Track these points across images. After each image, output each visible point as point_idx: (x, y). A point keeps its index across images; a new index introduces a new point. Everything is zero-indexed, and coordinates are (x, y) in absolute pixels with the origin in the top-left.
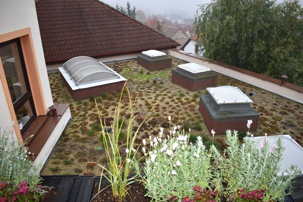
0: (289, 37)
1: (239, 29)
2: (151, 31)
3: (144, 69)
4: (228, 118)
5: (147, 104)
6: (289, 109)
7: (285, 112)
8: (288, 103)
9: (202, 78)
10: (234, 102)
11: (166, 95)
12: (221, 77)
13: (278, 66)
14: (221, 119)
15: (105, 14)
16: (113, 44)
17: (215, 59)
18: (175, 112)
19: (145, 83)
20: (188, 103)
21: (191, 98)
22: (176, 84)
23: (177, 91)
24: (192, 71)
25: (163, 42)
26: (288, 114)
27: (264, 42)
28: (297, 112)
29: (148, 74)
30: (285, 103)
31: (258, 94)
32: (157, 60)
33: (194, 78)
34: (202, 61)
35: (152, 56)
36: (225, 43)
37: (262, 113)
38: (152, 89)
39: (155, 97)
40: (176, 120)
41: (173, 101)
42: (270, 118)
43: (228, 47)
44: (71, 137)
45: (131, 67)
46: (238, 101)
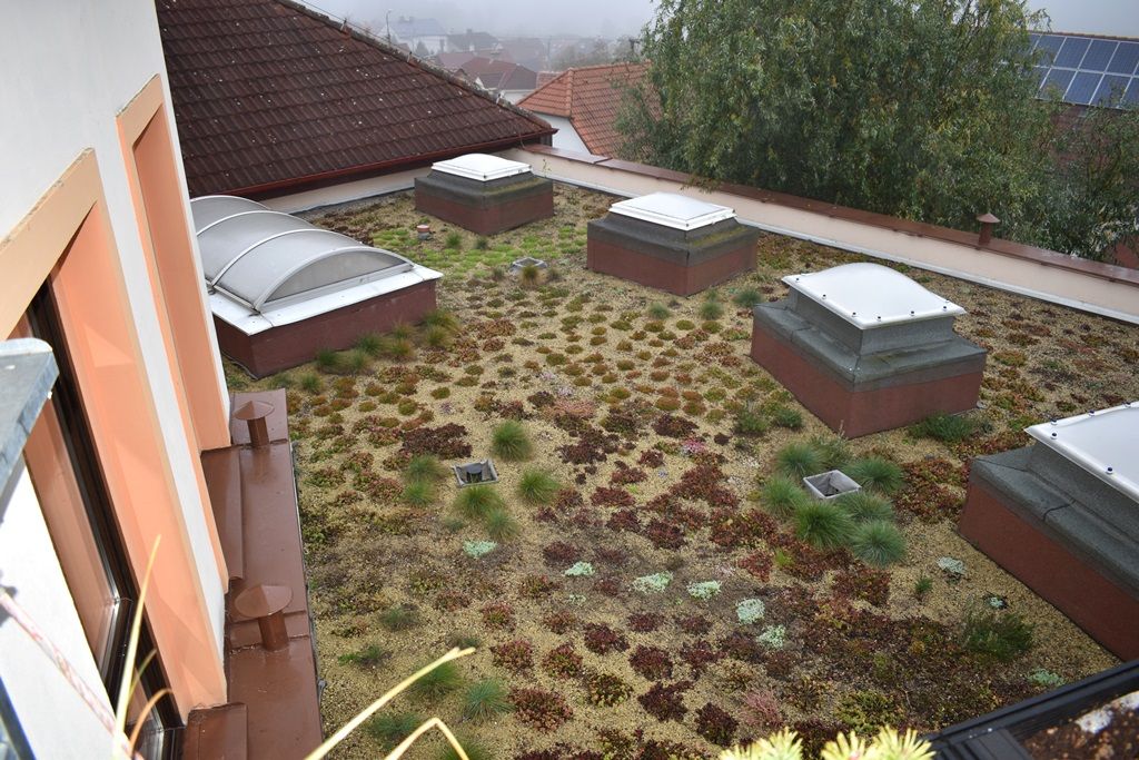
2: (438, 81)
3: (461, 232)
4: (897, 373)
5: (554, 358)
6: (1028, 326)
7: (1022, 337)
9: (716, 247)
10: (906, 316)
11: (599, 319)
14: (878, 380)
16: (307, 138)
18: (672, 375)
19: (492, 281)
20: (699, 340)
21: (696, 322)
22: (608, 274)
23: (630, 301)
24: (679, 223)
25: (493, 124)
26: (1036, 341)
28: (1056, 330)
29: (482, 246)
30: (1004, 305)
32: (503, 190)
33: (690, 247)
35: (483, 179)
38: (532, 300)
39: (563, 330)
40: (697, 405)
41: (642, 339)
45: (398, 226)
46: (920, 314)
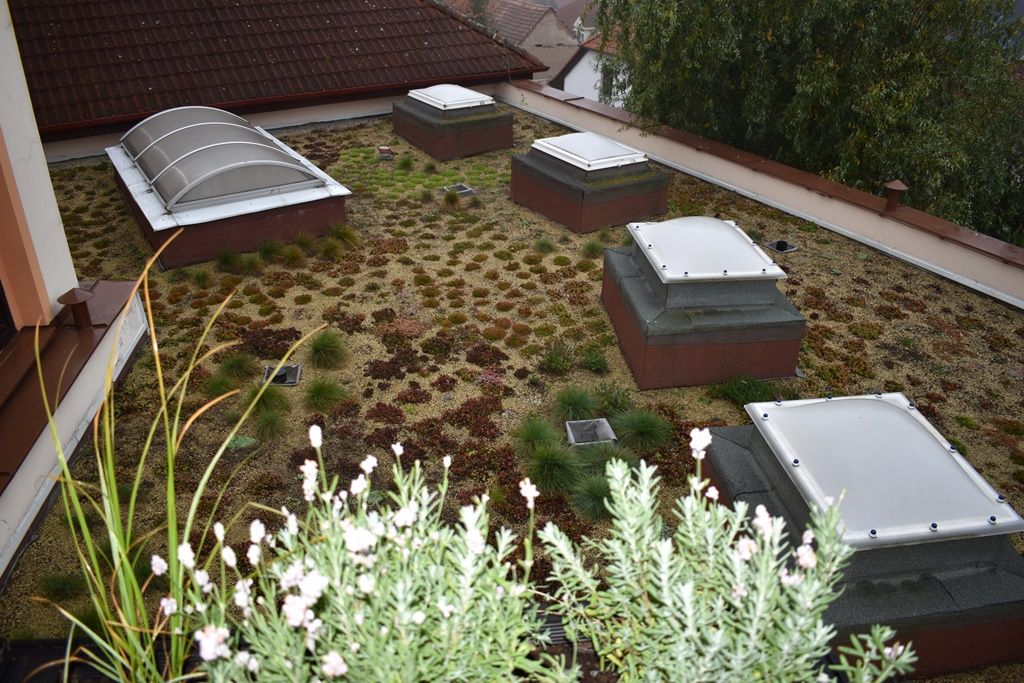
0: (917, 48)
1: (749, 15)
2: (441, 15)
3: (415, 153)
4: (696, 331)
5: (422, 279)
6: (906, 299)
7: (892, 309)
8: (906, 276)
9: (615, 189)
10: (719, 274)
11: (488, 246)
12: (683, 183)
13: (878, 147)
14: (674, 335)
16: (304, 61)
17: (664, 121)
18: (518, 306)
19: (419, 203)
20: (565, 276)
21: (574, 259)
22: (524, 206)
23: (528, 232)
24: (582, 163)
25: (485, 58)
26: (904, 315)
27: (831, 64)
28: (933, 308)
29: (430, 169)
30: (895, 276)
31: (805, 246)
32: (462, 120)
33: (588, 187)
34: (620, 126)
35: (442, 108)
36: (697, 65)
37: (816, 311)
38: (442, 223)
39: (450, 254)
40: (522, 338)
41: (513, 269)
42: (841, 328)
43: (709, 78)
44: (143, 402)
45: (368, 146)
46: (734, 273)
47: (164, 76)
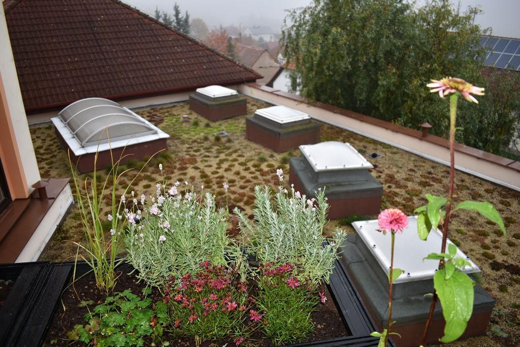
0: (435, 62)
1: (354, 49)
2: (212, 53)
3: (200, 118)
4: (332, 193)
5: (204, 176)
6: (433, 178)
7: (426, 182)
8: (433, 167)
9: (295, 132)
10: (340, 167)
11: (235, 160)
12: (328, 128)
13: (419, 108)
15: (133, 25)
16: (146, 76)
17: (318, 100)
18: (249, 187)
19: (202, 141)
20: (272, 172)
21: (276, 164)
22: (252, 141)
23: (254, 153)
24: (279, 120)
25: (233, 73)
26: (432, 185)
27: (394, 71)
28: (446, 181)
29: (207, 126)
30: (428, 168)
31: (386, 155)
32: (222, 102)
33: (282, 131)
34: (296, 103)
35: (213, 97)
36: (331, 73)
37: (390, 185)
38: (213, 150)
39: (218, 164)
40: (251, 201)
41: (247, 170)
42: (402, 192)
43: (337, 79)
44: (72, 235)
45: (178, 115)
46: (348, 166)
47: (79, 84)
